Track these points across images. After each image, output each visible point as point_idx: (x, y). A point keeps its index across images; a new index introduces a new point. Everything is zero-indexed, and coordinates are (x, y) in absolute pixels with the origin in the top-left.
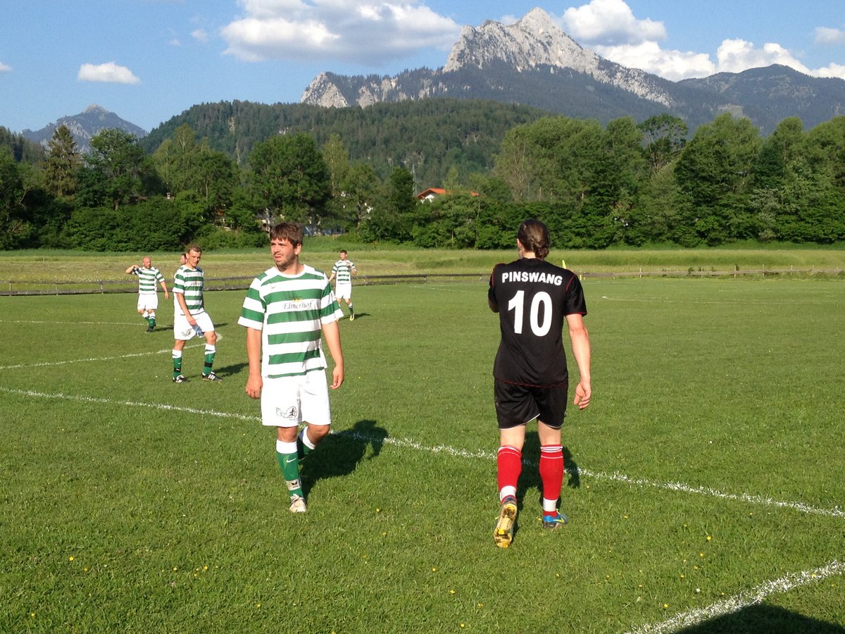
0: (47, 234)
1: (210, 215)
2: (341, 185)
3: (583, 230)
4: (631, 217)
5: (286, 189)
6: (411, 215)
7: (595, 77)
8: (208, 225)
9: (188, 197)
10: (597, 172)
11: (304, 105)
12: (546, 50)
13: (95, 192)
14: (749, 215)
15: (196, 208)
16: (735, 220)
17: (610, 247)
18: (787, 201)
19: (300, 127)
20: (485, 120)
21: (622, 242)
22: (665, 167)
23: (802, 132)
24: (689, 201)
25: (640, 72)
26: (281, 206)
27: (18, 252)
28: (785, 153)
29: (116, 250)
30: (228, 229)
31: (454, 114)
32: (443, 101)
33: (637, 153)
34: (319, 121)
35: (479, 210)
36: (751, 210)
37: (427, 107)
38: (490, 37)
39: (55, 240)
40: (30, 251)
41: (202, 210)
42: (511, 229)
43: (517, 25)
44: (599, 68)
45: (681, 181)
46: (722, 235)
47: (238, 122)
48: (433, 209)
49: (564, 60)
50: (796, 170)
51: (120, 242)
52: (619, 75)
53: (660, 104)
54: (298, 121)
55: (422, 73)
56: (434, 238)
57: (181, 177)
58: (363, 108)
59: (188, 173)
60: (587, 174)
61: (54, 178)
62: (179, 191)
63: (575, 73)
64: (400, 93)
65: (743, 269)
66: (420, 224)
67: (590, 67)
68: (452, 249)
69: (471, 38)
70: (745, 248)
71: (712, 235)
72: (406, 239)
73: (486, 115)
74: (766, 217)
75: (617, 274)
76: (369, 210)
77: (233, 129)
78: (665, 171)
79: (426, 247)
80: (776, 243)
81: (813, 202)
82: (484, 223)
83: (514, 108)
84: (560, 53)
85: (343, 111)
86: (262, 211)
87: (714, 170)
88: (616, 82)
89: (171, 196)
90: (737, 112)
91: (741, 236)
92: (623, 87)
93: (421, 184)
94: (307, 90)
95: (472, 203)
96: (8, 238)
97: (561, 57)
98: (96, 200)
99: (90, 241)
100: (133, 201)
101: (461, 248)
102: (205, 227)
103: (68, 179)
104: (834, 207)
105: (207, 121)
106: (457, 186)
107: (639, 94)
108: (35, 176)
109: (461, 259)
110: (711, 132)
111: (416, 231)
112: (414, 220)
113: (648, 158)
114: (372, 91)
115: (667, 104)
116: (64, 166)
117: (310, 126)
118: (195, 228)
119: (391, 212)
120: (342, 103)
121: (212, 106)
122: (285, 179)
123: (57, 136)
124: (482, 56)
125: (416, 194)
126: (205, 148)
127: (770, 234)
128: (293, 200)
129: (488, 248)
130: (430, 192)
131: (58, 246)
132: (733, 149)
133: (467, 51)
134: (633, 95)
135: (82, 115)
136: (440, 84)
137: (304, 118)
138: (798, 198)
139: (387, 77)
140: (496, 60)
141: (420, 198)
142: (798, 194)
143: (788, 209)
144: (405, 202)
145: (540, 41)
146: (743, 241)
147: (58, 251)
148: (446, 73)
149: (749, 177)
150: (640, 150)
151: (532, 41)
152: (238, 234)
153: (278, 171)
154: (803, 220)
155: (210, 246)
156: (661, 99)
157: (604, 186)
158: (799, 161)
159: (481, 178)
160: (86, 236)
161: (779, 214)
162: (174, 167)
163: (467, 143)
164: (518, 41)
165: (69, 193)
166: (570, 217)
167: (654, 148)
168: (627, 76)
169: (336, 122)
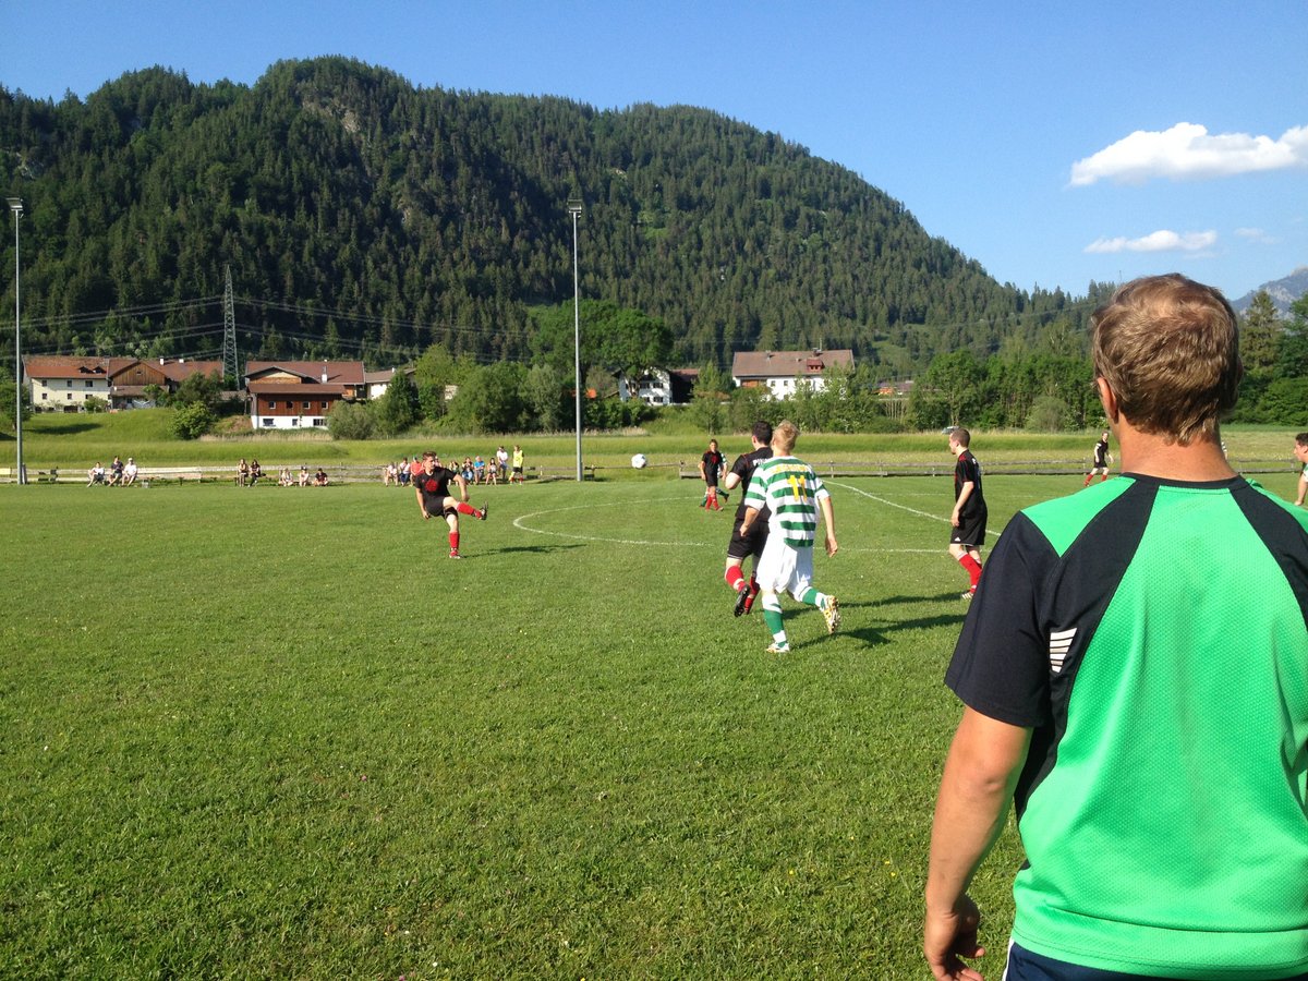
39: (1250, 414)
61: (1251, 348)
98: (1298, 369)
99: (1289, 414)
103: (1267, 349)
116: (1262, 335)
123: (1256, 303)
135: (1288, 278)
147: (1251, 426)
160: (1285, 409)
165: (1266, 363)
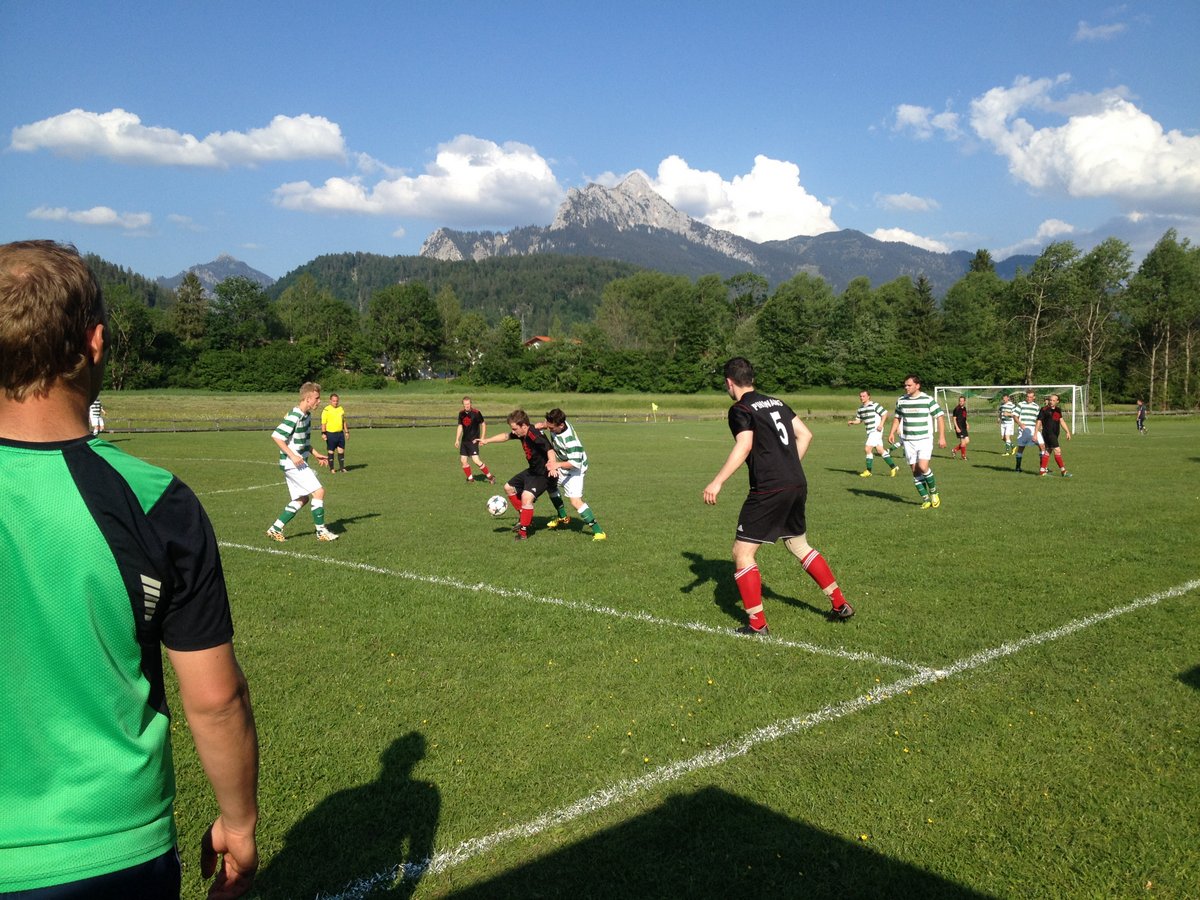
0: (175, 374)
1: (331, 358)
2: (454, 332)
3: (676, 376)
4: (718, 364)
5: (404, 336)
6: (520, 360)
7: (688, 238)
8: (330, 368)
9: (310, 341)
10: (688, 324)
11: (422, 257)
12: (644, 211)
13: (223, 335)
14: (822, 364)
15: (317, 352)
16: (810, 369)
17: (700, 391)
18: (856, 352)
19: (418, 278)
20: (588, 275)
21: (710, 388)
22: (748, 320)
23: (870, 290)
24: (769, 350)
25: (728, 234)
26: (398, 351)
27: (148, 391)
28: (854, 309)
29: (241, 390)
30: (347, 371)
31: (561, 268)
32: (550, 257)
33: (724, 307)
34: (436, 273)
35: (582, 357)
36: (824, 360)
37: (536, 261)
38: (594, 199)
39: (184, 380)
40: (160, 390)
41: (323, 354)
42: (610, 374)
43: (618, 188)
44: (691, 229)
45: (763, 333)
46: (798, 382)
47: (360, 272)
48: (539, 355)
49: (661, 221)
50: (864, 323)
51: (245, 383)
52: (709, 236)
53: (745, 264)
54: (416, 272)
55: (531, 231)
56: (540, 382)
57: (304, 322)
58: (477, 261)
59: (311, 319)
60: (678, 324)
61: (183, 322)
62: (301, 336)
63: (670, 233)
64: (511, 249)
65: (815, 413)
66: (527, 369)
67: (683, 228)
68: (556, 392)
69: (576, 199)
70: (819, 394)
71: (791, 382)
72: (514, 383)
73: (589, 270)
74: (837, 366)
75: (703, 417)
76: (480, 356)
77: (355, 278)
78: (748, 323)
79: (532, 390)
80: (845, 389)
81: (879, 353)
82: (585, 369)
83: (615, 264)
84: (657, 214)
85: (458, 264)
86: (380, 355)
87: (792, 323)
88: (706, 243)
89: (295, 340)
90: (812, 271)
91: (816, 383)
92: (713, 247)
93: (530, 332)
94: (426, 244)
95: (575, 350)
96: (139, 378)
97: (657, 220)
98: (222, 343)
99: (217, 381)
100: (257, 345)
101: (564, 391)
102: (326, 370)
103: (196, 323)
104: (897, 358)
105: (331, 271)
106: (561, 334)
107: (728, 253)
108: (164, 320)
109: (563, 402)
110: (790, 289)
111: (523, 375)
112: (522, 364)
113: (733, 311)
114: (486, 246)
115: (752, 263)
116: (192, 311)
117: (427, 278)
118: (317, 370)
119: (501, 358)
120: (457, 256)
121: (336, 257)
122: (402, 326)
123: (186, 283)
124: (586, 216)
125: (523, 341)
126: (327, 295)
127: (841, 381)
128: (409, 345)
129: (589, 392)
130: (537, 340)
131: (185, 386)
132: (808, 304)
133: (573, 211)
134: (721, 253)
135: (213, 263)
136: (548, 241)
137: (422, 269)
138: (866, 349)
139: (499, 234)
140: (599, 220)
141: (527, 345)
142: (866, 346)
143: (856, 359)
144: (513, 350)
145: (639, 204)
146: (818, 387)
147: (185, 391)
148: (554, 231)
149: (823, 329)
150: (727, 304)
151: (631, 203)
152: (357, 376)
153: (396, 318)
154: (871, 369)
155: (331, 387)
156: (746, 258)
157: (694, 336)
158: (867, 316)
159: (584, 327)
160: (213, 376)
161: (849, 363)
162: (297, 312)
163: (572, 295)
164: (619, 203)
165: (197, 336)
166: (663, 363)
167: (738, 303)
168: (716, 237)
169: (452, 274)
